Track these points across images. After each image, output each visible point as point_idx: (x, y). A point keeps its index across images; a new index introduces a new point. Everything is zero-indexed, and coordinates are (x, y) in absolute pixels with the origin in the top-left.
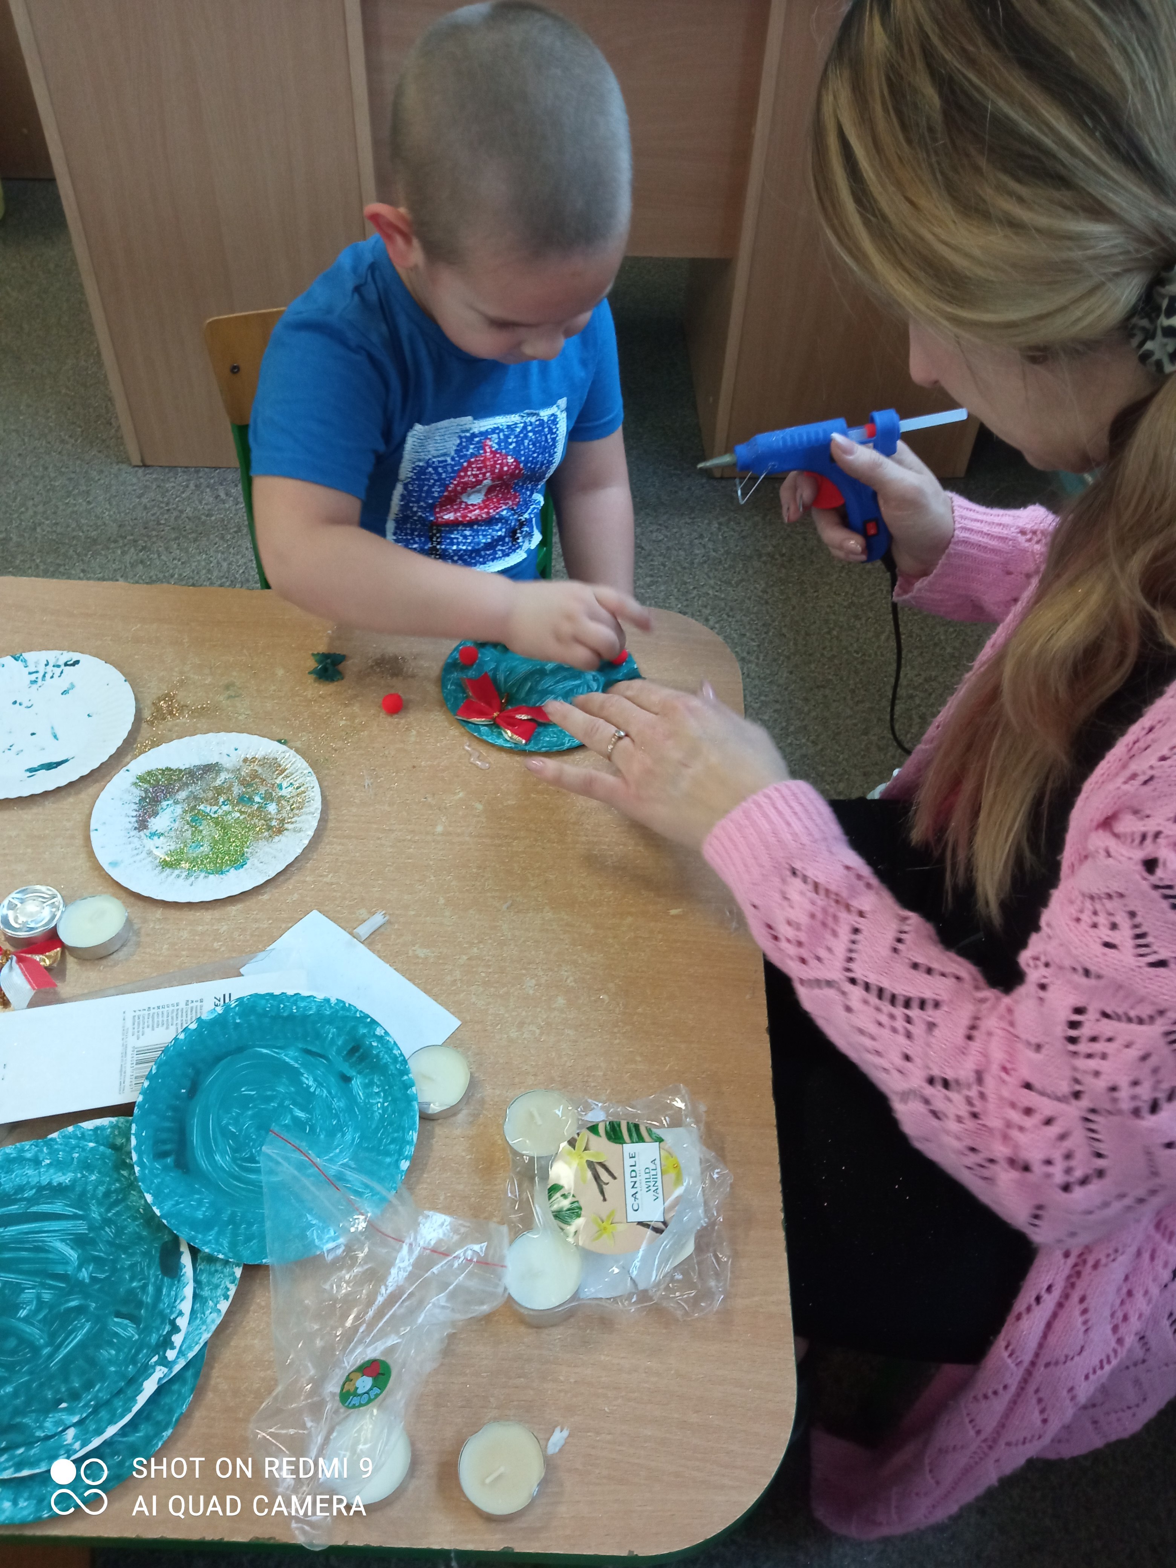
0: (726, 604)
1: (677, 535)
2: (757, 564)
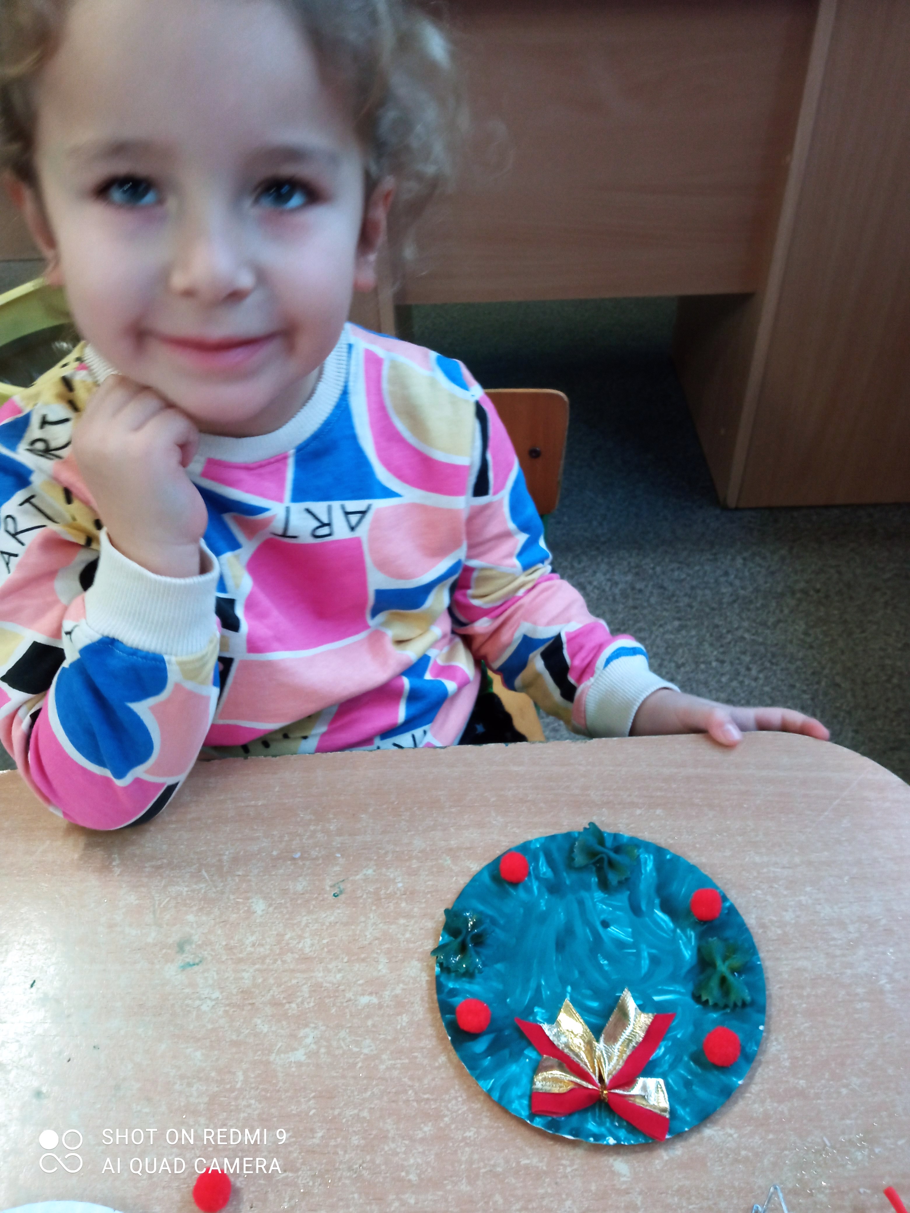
0: (766, 649)
1: (701, 573)
2: (793, 603)
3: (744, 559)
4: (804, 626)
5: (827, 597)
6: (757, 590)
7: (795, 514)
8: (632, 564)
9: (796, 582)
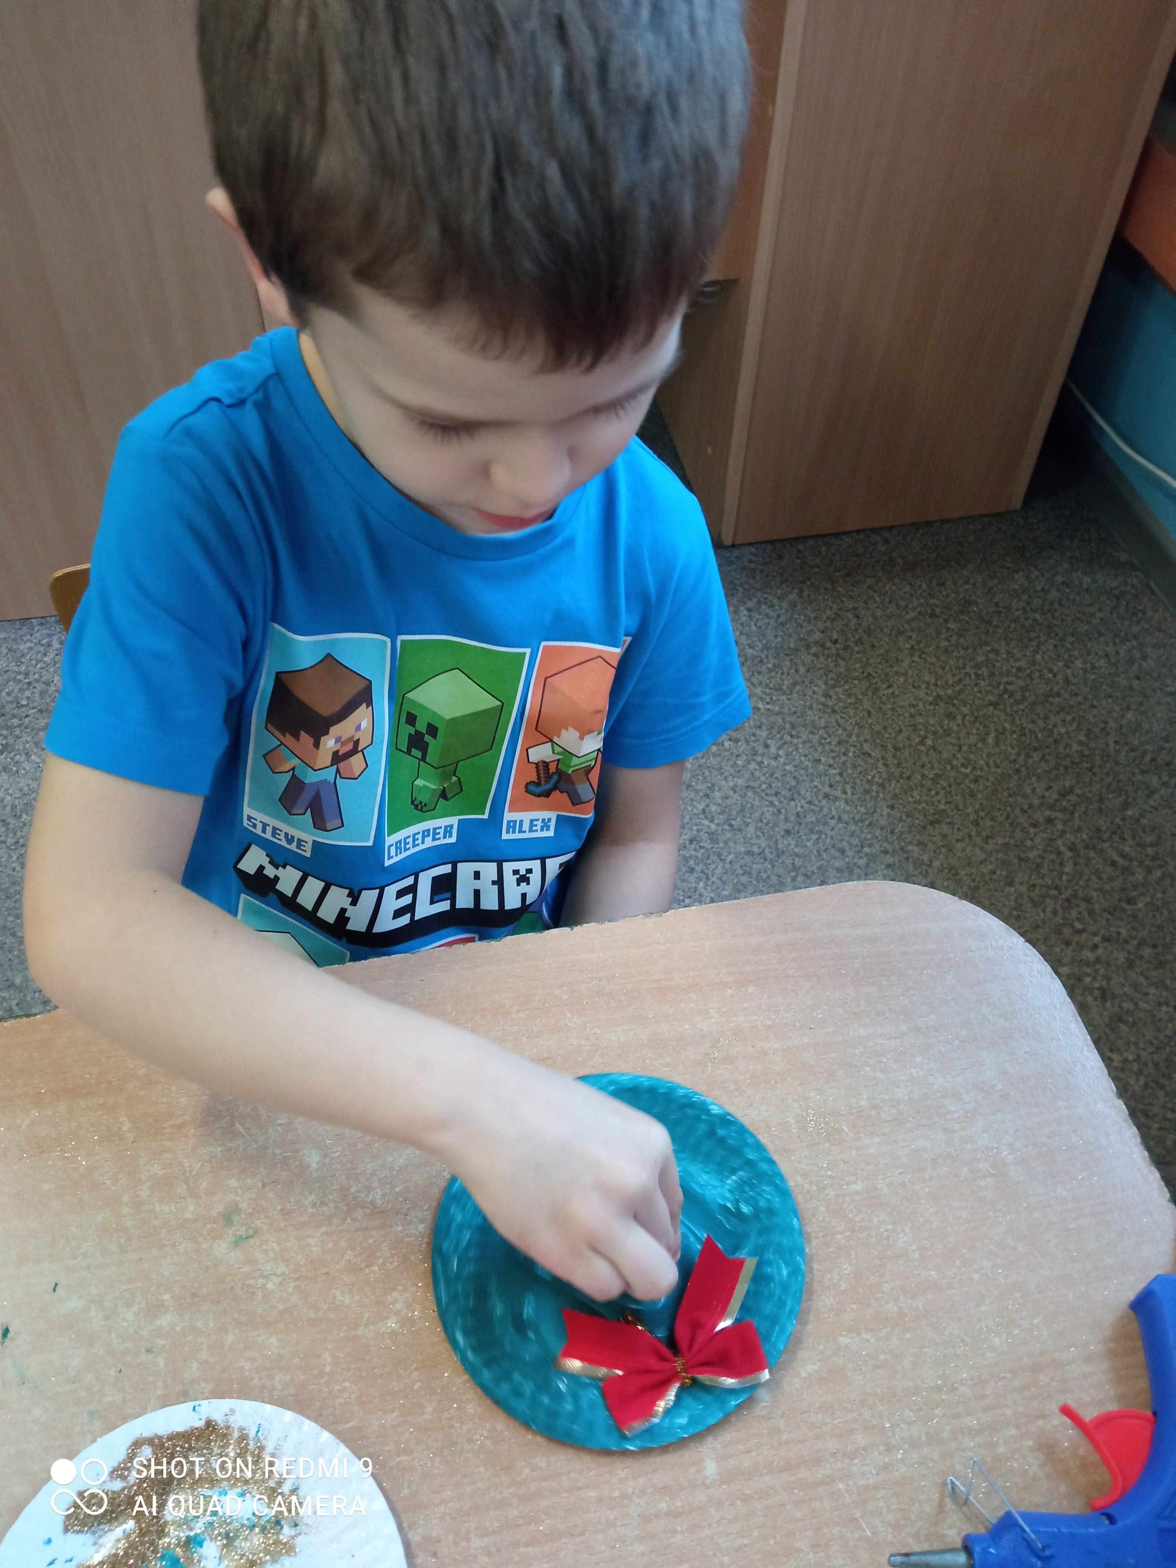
4: (823, 686)
9: (809, 633)
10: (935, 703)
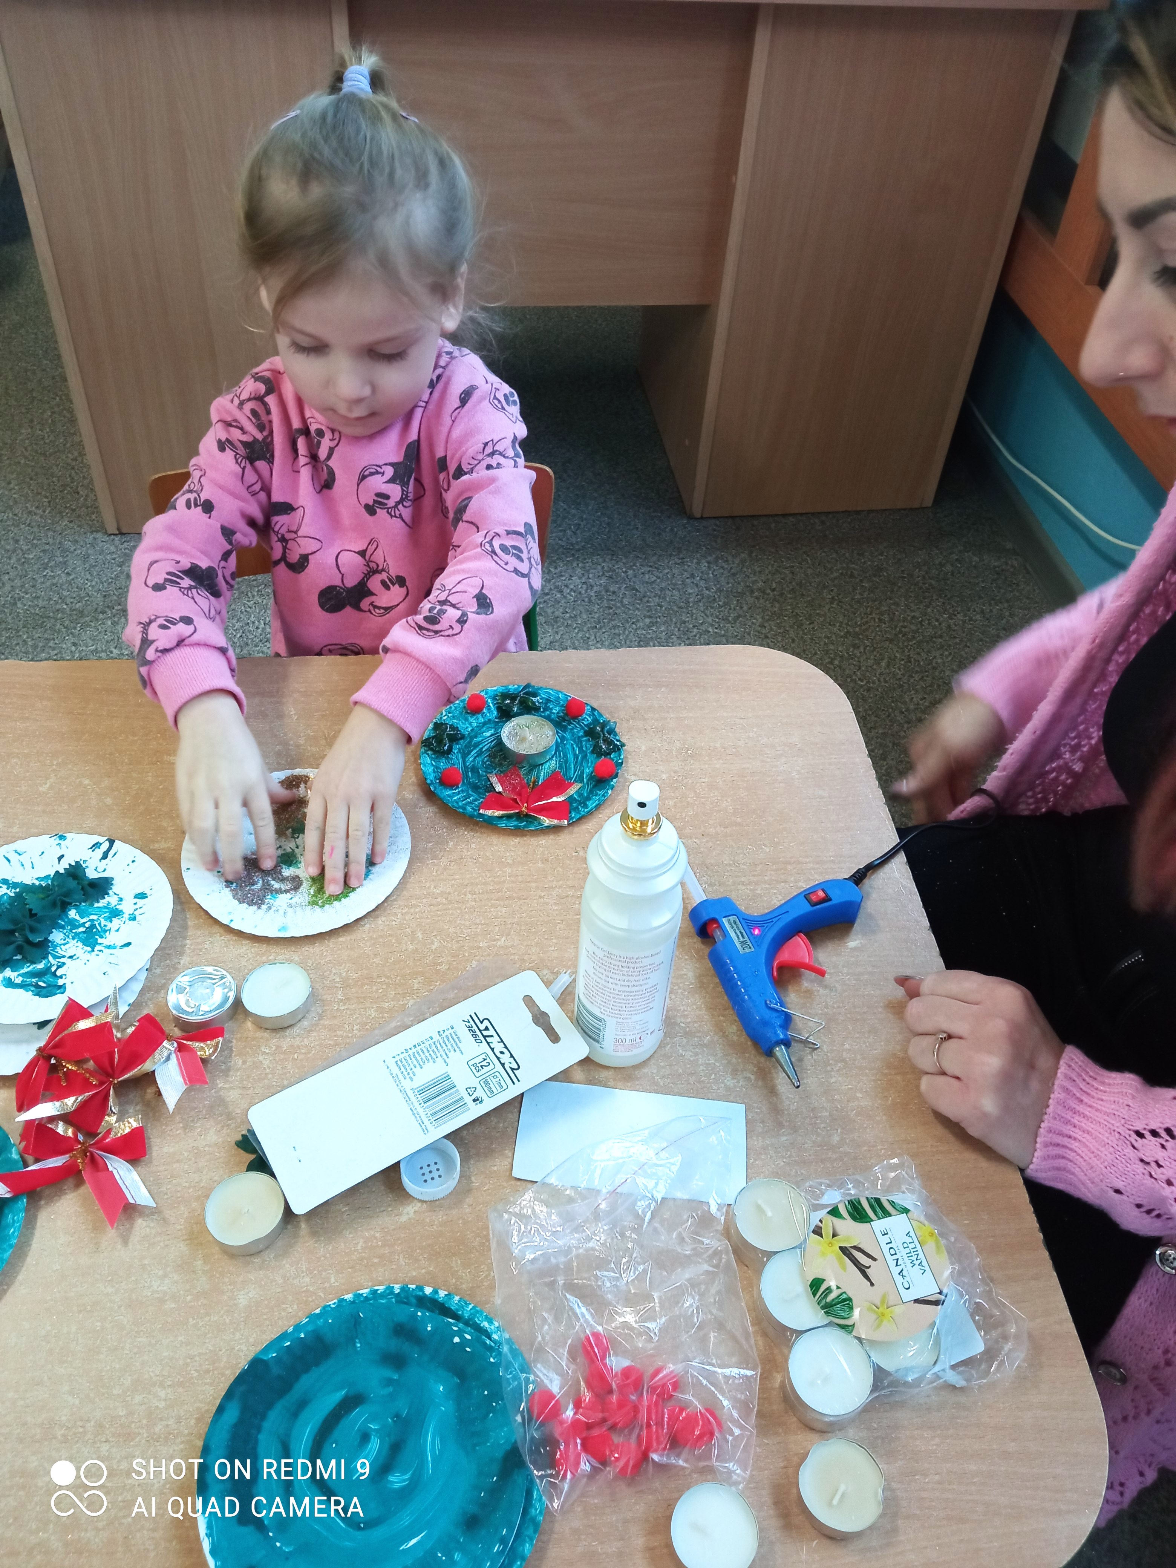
1: (669, 576)
3: (708, 563)
5: (782, 594)
6: (720, 590)
7: (755, 523)
8: (606, 568)
9: (754, 582)
10: (845, 636)
